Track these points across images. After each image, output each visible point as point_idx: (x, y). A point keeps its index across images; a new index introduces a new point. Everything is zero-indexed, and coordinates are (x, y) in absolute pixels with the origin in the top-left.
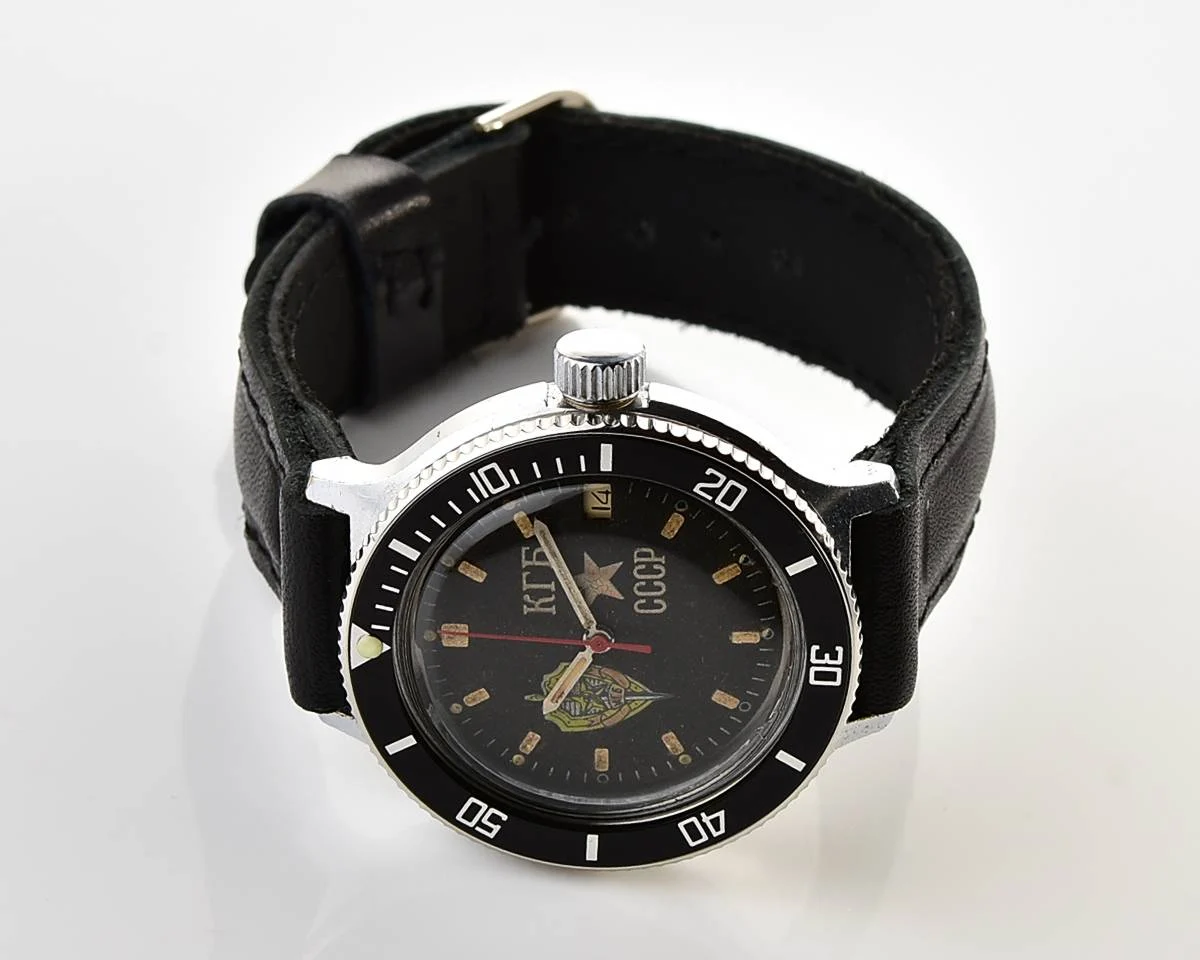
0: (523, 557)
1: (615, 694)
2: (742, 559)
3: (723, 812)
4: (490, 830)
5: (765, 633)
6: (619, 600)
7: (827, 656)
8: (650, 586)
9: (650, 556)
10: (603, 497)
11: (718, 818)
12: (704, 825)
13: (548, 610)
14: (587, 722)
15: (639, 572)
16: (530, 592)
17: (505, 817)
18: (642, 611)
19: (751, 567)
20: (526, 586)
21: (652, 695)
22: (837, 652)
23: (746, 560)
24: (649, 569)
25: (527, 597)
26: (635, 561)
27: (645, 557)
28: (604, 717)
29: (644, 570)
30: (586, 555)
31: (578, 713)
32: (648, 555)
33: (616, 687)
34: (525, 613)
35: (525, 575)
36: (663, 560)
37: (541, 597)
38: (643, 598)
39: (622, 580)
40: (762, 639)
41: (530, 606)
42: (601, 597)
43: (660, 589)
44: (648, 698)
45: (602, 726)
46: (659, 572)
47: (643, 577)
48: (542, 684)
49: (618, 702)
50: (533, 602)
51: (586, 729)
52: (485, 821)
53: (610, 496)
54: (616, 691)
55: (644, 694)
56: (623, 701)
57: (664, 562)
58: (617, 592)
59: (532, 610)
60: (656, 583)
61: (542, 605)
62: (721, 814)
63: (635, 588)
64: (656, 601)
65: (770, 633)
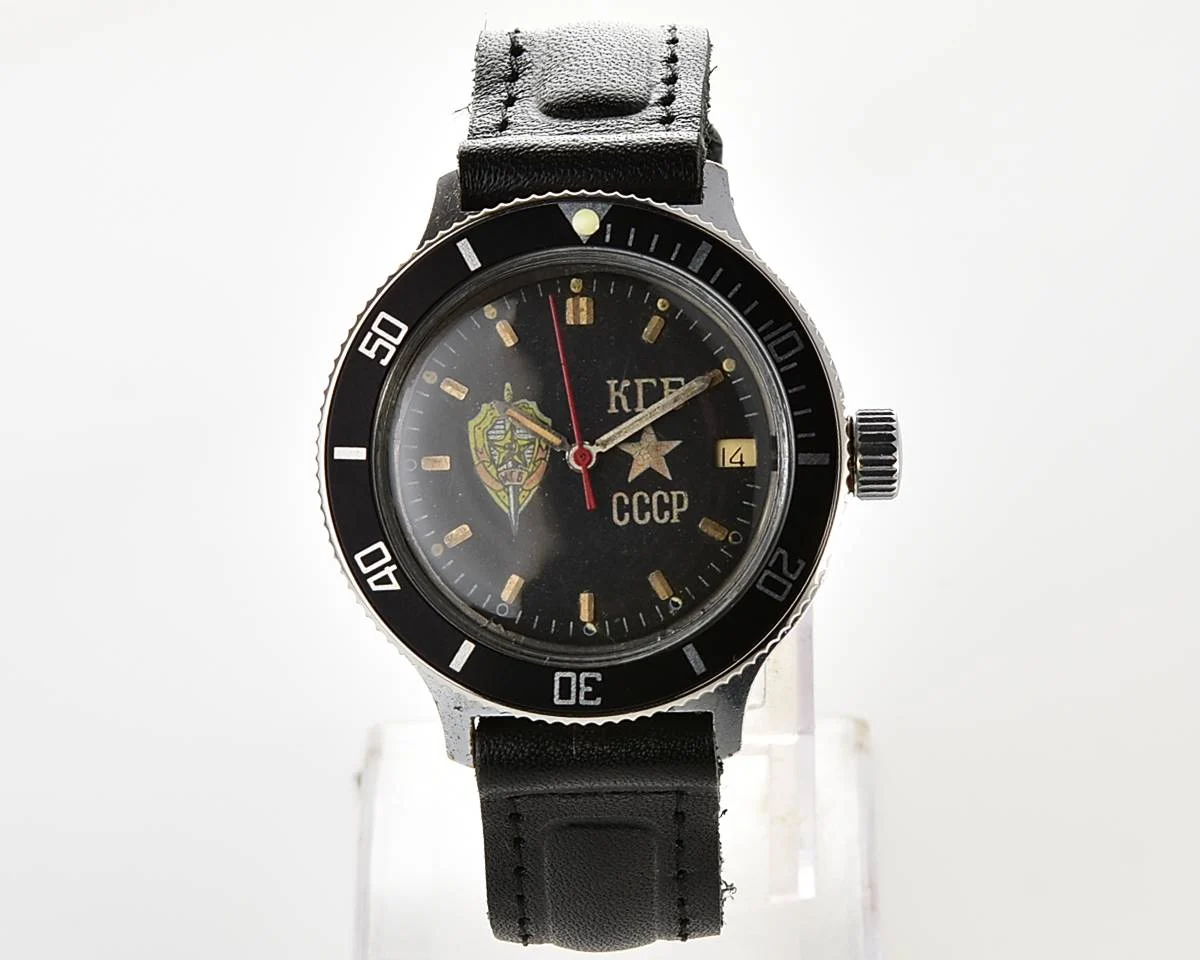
0: (673, 379)
1: (515, 475)
2: (675, 599)
3: (398, 588)
4: (369, 347)
5: (590, 626)
6: (627, 477)
7: (590, 689)
8: (644, 508)
9: (678, 507)
10: (737, 459)
11: (390, 583)
12: (381, 568)
13: (613, 405)
14: (480, 446)
15: (660, 498)
16: (634, 387)
17: (384, 362)
18: (615, 500)
19: (668, 609)
20: (639, 382)
21: (516, 513)
22: (594, 699)
23: (676, 604)
24: (663, 507)
25: (626, 383)
26: (673, 493)
27: (679, 502)
28: (487, 464)
29: (663, 501)
30: (678, 442)
31: (491, 438)
32: (680, 505)
33: (525, 476)
34: (609, 382)
35: (653, 381)
36: (675, 520)
37: (627, 398)
38: (631, 501)
39: (650, 479)
40: (585, 623)
41: (617, 388)
42: (630, 459)
43: (642, 517)
44: (512, 509)
45: (476, 462)
46: (661, 517)
47: (655, 500)
48: (526, 400)
49: (505, 478)
50: (622, 390)
51: (472, 446)
52: (379, 342)
53: (739, 465)
54: (519, 476)
55: (517, 505)
56: (508, 483)
57: (672, 521)
58: (637, 474)
59: (612, 388)
60: (648, 514)
61: (618, 400)
62: (395, 586)
63: (641, 493)
64: (627, 515)
65: (591, 632)
